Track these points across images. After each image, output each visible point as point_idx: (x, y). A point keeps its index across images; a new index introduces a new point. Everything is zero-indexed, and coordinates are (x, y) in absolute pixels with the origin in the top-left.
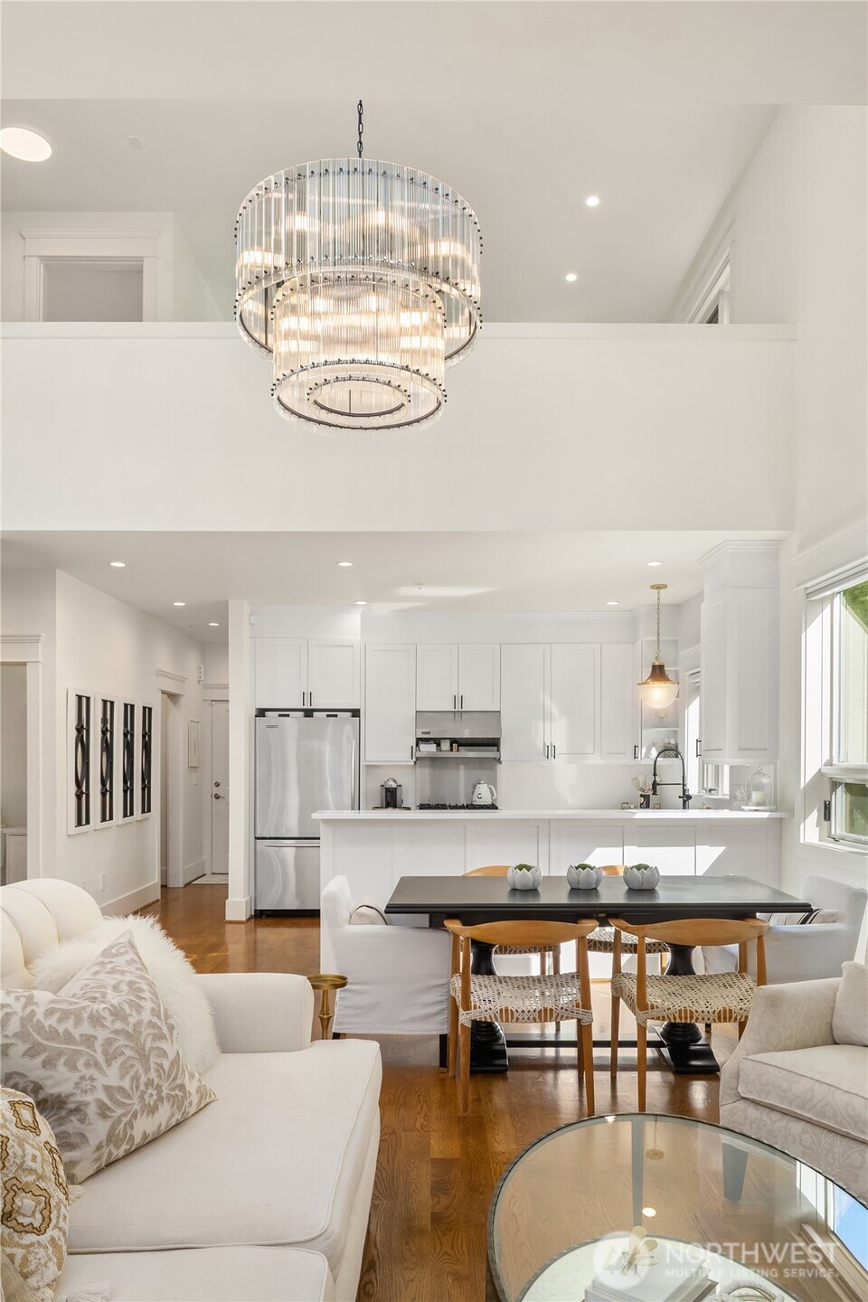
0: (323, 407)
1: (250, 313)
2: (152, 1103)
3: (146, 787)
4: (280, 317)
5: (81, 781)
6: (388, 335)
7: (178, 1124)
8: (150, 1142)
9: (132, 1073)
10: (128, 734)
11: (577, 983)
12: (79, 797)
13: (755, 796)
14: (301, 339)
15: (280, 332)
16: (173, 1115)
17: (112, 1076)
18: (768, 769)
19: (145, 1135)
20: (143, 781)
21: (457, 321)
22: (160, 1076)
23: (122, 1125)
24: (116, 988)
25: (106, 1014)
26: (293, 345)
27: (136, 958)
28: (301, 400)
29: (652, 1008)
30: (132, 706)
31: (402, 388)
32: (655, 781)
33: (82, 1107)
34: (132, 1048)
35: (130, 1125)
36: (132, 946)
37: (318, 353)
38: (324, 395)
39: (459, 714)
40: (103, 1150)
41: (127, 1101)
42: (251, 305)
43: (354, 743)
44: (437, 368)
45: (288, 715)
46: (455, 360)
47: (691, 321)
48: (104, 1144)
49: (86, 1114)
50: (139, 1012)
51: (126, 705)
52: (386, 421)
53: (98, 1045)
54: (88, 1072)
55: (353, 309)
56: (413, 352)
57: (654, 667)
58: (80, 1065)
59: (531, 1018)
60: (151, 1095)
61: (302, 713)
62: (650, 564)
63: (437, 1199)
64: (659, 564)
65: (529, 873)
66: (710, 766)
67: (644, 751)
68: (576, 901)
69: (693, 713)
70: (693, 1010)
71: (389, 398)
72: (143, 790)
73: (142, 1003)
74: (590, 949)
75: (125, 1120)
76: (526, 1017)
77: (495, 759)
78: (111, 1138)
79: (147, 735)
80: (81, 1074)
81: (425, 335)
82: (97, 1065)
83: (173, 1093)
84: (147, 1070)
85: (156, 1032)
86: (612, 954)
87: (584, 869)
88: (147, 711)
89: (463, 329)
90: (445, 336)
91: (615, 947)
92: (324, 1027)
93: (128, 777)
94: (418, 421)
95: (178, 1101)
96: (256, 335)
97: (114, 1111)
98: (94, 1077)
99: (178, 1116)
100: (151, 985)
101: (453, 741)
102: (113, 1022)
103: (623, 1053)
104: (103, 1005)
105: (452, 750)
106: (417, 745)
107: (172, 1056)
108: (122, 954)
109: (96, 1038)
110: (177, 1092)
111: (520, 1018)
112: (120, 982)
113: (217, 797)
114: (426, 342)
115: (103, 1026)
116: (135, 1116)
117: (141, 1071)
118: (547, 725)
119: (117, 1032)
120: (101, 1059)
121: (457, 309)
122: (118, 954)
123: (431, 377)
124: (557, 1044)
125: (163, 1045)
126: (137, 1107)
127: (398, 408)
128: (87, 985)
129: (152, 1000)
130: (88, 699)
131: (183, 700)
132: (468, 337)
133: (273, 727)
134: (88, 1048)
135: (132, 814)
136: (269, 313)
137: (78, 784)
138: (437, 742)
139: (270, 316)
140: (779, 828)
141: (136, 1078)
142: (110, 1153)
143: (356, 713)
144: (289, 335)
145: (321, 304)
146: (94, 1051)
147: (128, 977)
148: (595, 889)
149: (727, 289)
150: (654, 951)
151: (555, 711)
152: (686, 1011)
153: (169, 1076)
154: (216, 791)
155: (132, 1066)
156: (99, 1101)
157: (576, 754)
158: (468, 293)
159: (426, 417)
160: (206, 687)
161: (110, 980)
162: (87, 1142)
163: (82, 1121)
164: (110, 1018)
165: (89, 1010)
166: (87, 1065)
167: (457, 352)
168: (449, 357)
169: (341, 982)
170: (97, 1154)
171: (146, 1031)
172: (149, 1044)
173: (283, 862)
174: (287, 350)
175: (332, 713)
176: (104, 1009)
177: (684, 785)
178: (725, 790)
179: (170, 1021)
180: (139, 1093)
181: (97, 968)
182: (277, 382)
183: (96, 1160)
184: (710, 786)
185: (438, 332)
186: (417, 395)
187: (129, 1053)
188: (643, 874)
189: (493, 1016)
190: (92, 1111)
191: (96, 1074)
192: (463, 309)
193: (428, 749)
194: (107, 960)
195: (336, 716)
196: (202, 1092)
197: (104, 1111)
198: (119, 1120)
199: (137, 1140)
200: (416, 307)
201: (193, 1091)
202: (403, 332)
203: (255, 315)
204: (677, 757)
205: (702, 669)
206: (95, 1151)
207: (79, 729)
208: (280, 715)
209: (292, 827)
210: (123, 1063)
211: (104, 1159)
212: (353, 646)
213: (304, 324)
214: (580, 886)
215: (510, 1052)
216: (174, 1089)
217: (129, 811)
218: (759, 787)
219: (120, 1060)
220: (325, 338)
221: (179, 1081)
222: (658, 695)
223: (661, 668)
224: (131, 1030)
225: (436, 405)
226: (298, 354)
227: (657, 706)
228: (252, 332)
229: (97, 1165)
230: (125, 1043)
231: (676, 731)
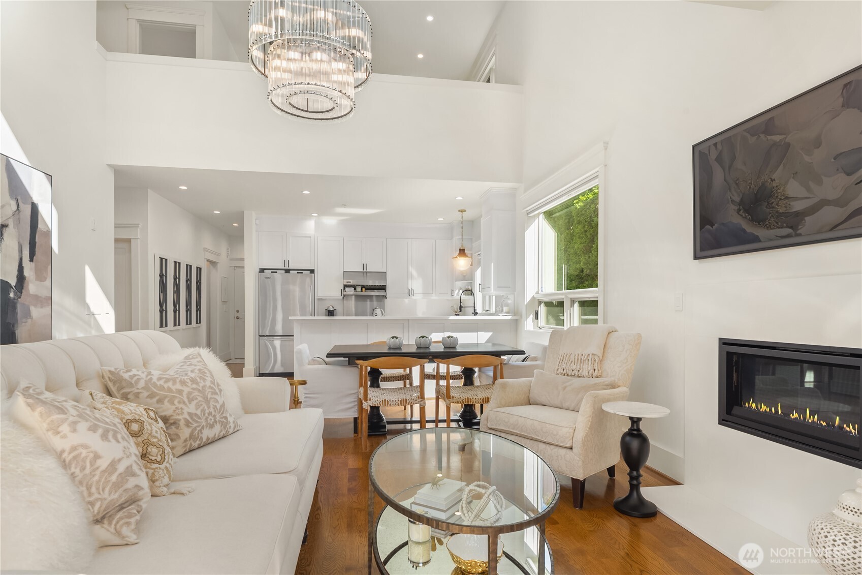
0: (294, 107)
1: (256, 57)
2: (211, 423)
3: (199, 309)
4: (272, 60)
5: (163, 303)
6: (326, 73)
7: (224, 437)
8: (211, 442)
9: (202, 408)
10: (189, 281)
11: (419, 389)
12: (161, 312)
13: (505, 309)
14: (283, 72)
15: (272, 67)
16: (221, 431)
17: (192, 408)
18: (511, 297)
19: (208, 439)
20: (197, 306)
21: (361, 70)
22: (215, 411)
23: (197, 431)
24: (192, 371)
25: (188, 381)
26: (279, 75)
27: (202, 360)
28: (282, 103)
29: (453, 398)
30: (191, 266)
31: (333, 99)
32: (461, 306)
33: (177, 422)
34: (201, 397)
35: (201, 431)
36: (200, 355)
37: (291, 79)
38: (295, 100)
39: (365, 273)
40: (188, 442)
41: (199, 420)
42: (257, 53)
43: (312, 287)
44: (351, 92)
45: (276, 272)
46: (360, 89)
47: (479, 81)
48: (188, 439)
49: (179, 425)
50: (204, 381)
51: (187, 265)
52: (325, 116)
53: (185, 394)
54: (180, 406)
55: (308, 58)
56: (339, 83)
57: (460, 250)
58: (176, 402)
59: (397, 404)
60: (211, 419)
61: (284, 271)
62: (457, 198)
63: (350, 483)
64: (461, 198)
65: (397, 340)
66: (487, 296)
67: (457, 292)
68: (419, 351)
69: (478, 274)
70: (472, 398)
71: (328, 105)
72: (197, 311)
73: (206, 378)
74: (427, 378)
75: (198, 429)
76: (394, 404)
77: (383, 296)
78: (191, 436)
79: (199, 282)
80: (176, 406)
81: (345, 74)
82: (184, 403)
83: (222, 420)
84: (209, 407)
85: (213, 391)
86: (435, 381)
87: (423, 338)
88: (199, 270)
89: (363, 74)
90: (355, 77)
91: (437, 377)
92: (296, 403)
93: (188, 304)
94: (341, 117)
95: (225, 424)
96: (260, 69)
97: (192, 424)
98: (183, 408)
99: (224, 432)
100: (210, 371)
101: (363, 287)
102: (191, 384)
103: (441, 425)
104: (187, 377)
105: (362, 291)
106: (344, 289)
107: (221, 403)
108: (195, 358)
109: (183, 391)
110: (223, 420)
111: (392, 404)
112: (195, 369)
113: (238, 318)
114: (345, 78)
115: (187, 386)
116: (203, 427)
117: (206, 408)
118: (410, 282)
119: (193, 389)
120: (186, 400)
121: (361, 64)
122: (193, 358)
123: (347, 94)
124: (411, 422)
125: (216, 397)
126: (204, 424)
127: (331, 110)
128: (177, 371)
129: (211, 378)
130: (166, 260)
131: (219, 265)
132: (366, 78)
133: (268, 278)
134: (180, 395)
135: (191, 324)
136: (266, 57)
137: (161, 305)
138: (354, 287)
139: (266, 59)
140: (516, 324)
141: (203, 411)
142: (191, 444)
143: (312, 271)
144: (277, 69)
145: (293, 54)
146: (183, 396)
147: (198, 367)
148: (428, 347)
149: (494, 68)
150: (457, 379)
151: (414, 273)
152: (468, 399)
153: (219, 412)
154: (238, 315)
155: (202, 405)
156: (185, 419)
157: (426, 294)
158: (365, 55)
159: (345, 115)
160: (232, 259)
161: (190, 368)
162: (180, 438)
163: (177, 428)
164: (190, 383)
165: (179, 379)
166: (179, 402)
167: (361, 84)
168: (357, 87)
169: (304, 383)
170: (184, 444)
171: (208, 390)
172: (209, 396)
173: (274, 348)
174: (276, 77)
175: (300, 271)
176: (187, 379)
177: (474, 307)
178: (493, 310)
179: (219, 387)
180: (205, 418)
181: (183, 364)
182: (270, 92)
183: (185, 446)
184: (487, 309)
185: (351, 73)
186: (341, 105)
187: (200, 399)
188: (450, 340)
189: (379, 404)
190: (182, 423)
191: (183, 407)
192: (363, 64)
193: (350, 291)
194: (187, 361)
195: (302, 273)
196: (236, 425)
197: (188, 424)
198: (195, 429)
199: (204, 440)
200: (340, 60)
201: (231, 422)
202: (334, 72)
203: (259, 58)
204: (472, 295)
205: (482, 252)
206: (183, 443)
207: (161, 276)
208: (272, 272)
209: (279, 331)
210: (197, 403)
211: (188, 447)
212: (311, 237)
213: (284, 64)
214: (421, 346)
215: (388, 427)
216: (222, 418)
217: (189, 322)
218: (507, 305)
219: (195, 402)
220: (294, 72)
221: (224, 415)
222: (462, 264)
223: (463, 250)
224: (201, 389)
225: (350, 109)
226: (281, 79)
227: (462, 269)
228: (257, 66)
229: (184, 449)
230: (198, 394)
231: (471, 283)
